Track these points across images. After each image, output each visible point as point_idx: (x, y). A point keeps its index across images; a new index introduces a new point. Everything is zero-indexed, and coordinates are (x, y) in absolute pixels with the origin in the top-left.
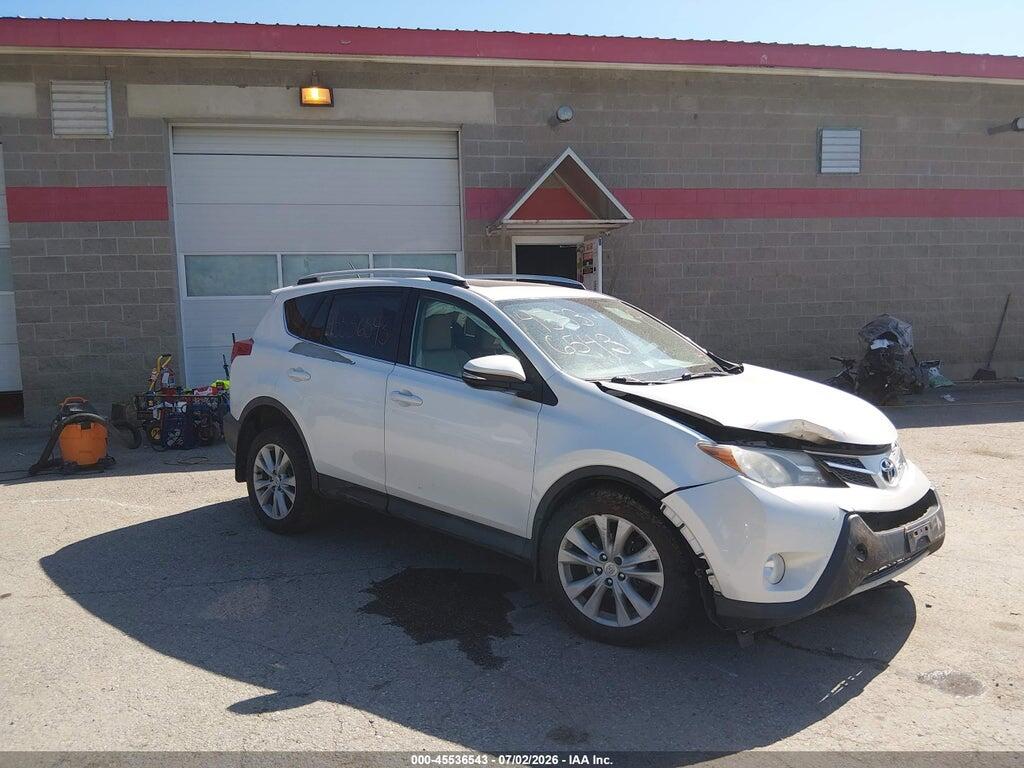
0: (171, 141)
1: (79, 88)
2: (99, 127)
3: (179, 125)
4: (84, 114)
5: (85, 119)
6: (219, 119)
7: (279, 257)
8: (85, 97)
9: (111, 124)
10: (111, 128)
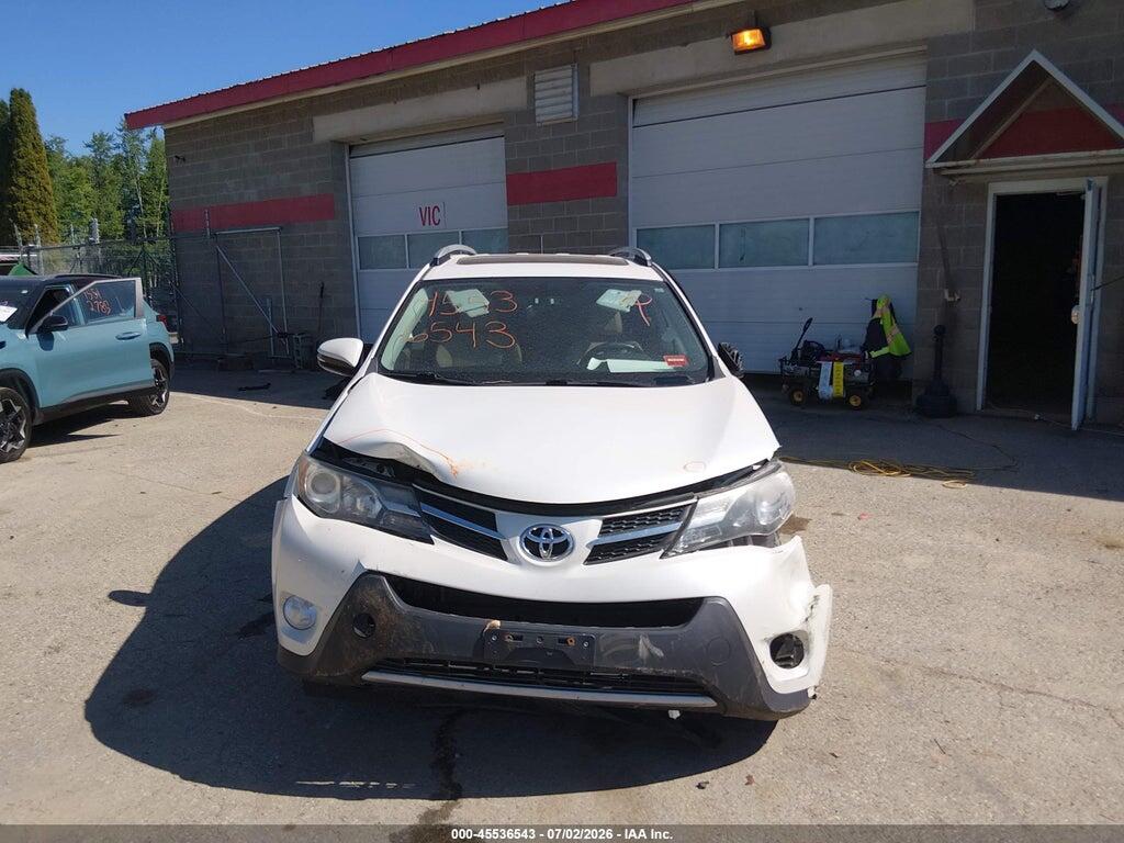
0: (630, 115)
1: (555, 75)
2: (566, 111)
3: (640, 96)
4: (554, 100)
5: (556, 104)
6: (664, 85)
7: (717, 226)
8: (558, 83)
9: (576, 106)
10: (576, 110)
